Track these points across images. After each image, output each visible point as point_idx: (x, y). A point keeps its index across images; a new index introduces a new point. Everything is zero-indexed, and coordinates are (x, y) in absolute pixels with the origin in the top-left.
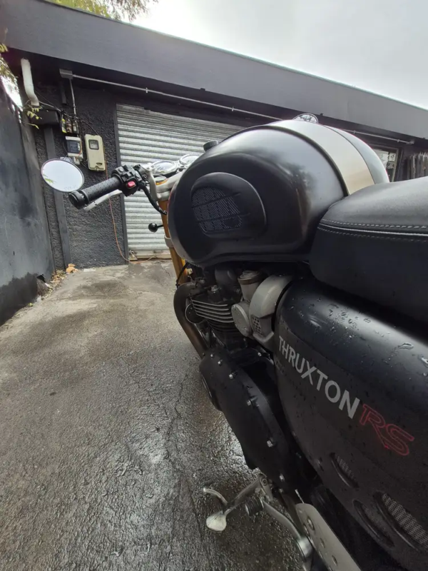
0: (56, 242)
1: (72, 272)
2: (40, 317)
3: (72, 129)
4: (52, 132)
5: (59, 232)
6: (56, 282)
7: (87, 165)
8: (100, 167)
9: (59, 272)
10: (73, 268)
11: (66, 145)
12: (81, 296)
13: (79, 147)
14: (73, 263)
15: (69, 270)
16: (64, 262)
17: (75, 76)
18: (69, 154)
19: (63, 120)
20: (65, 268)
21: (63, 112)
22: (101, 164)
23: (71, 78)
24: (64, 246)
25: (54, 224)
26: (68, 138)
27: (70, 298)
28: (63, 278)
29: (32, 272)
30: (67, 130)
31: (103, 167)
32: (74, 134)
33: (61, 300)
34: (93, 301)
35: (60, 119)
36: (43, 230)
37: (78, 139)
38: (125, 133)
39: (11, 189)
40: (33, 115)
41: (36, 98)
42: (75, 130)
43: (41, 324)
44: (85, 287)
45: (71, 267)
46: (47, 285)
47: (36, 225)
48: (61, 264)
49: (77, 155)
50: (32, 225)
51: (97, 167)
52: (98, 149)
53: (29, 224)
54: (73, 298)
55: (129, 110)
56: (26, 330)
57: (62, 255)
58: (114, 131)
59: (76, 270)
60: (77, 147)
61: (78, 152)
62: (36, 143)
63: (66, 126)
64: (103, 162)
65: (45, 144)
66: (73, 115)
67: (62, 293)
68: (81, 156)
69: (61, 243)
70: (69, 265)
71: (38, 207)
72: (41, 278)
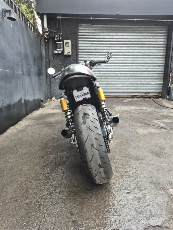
0: (49, 87)
1: (54, 100)
2: (41, 113)
3: (59, 38)
4: (52, 40)
5: (50, 82)
6: (47, 104)
7: (64, 53)
8: (69, 54)
9: (49, 100)
10: (55, 99)
11: (56, 45)
12: (56, 108)
13: (61, 46)
14: (55, 96)
15: (53, 99)
16: (51, 96)
17: (62, 18)
18: (57, 49)
19: (56, 35)
20: (51, 98)
21: (56, 33)
22: (70, 52)
23: (60, 19)
24: (52, 88)
25: (49, 79)
26: (57, 42)
27: (51, 109)
28: (50, 102)
29: (39, 98)
30: (57, 39)
31: (70, 54)
32: (60, 41)
33: (48, 109)
34: (59, 110)
35: (55, 35)
36: (45, 81)
37: (61, 42)
38: (82, 37)
39: (36, 66)
40: (46, 36)
41: (47, 28)
42: (60, 39)
43: (42, 114)
44: (58, 106)
45: (54, 98)
46: (44, 105)
47: (42, 80)
48: (50, 97)
49: (60, 49)
50: (41, 80)
51: (68, 54)
52: (69, 46)
53: (40, 79)
54: (53, 109)
55: (85, 26)
56: (37, 115)
57: (51, 93)
58: (76, 37)
59: (56, 99)
60: (60, 46)
61: (61, 48)
62: (45, 45)
63: (57, 38)
64: (70, 51)
65: (48, 45)
66: (60, 33)
67: (49, 107)
68: (62, 50)
69: (51, 87)
70: (53, 97)
71: (43, 72)
72: (42, 101)
